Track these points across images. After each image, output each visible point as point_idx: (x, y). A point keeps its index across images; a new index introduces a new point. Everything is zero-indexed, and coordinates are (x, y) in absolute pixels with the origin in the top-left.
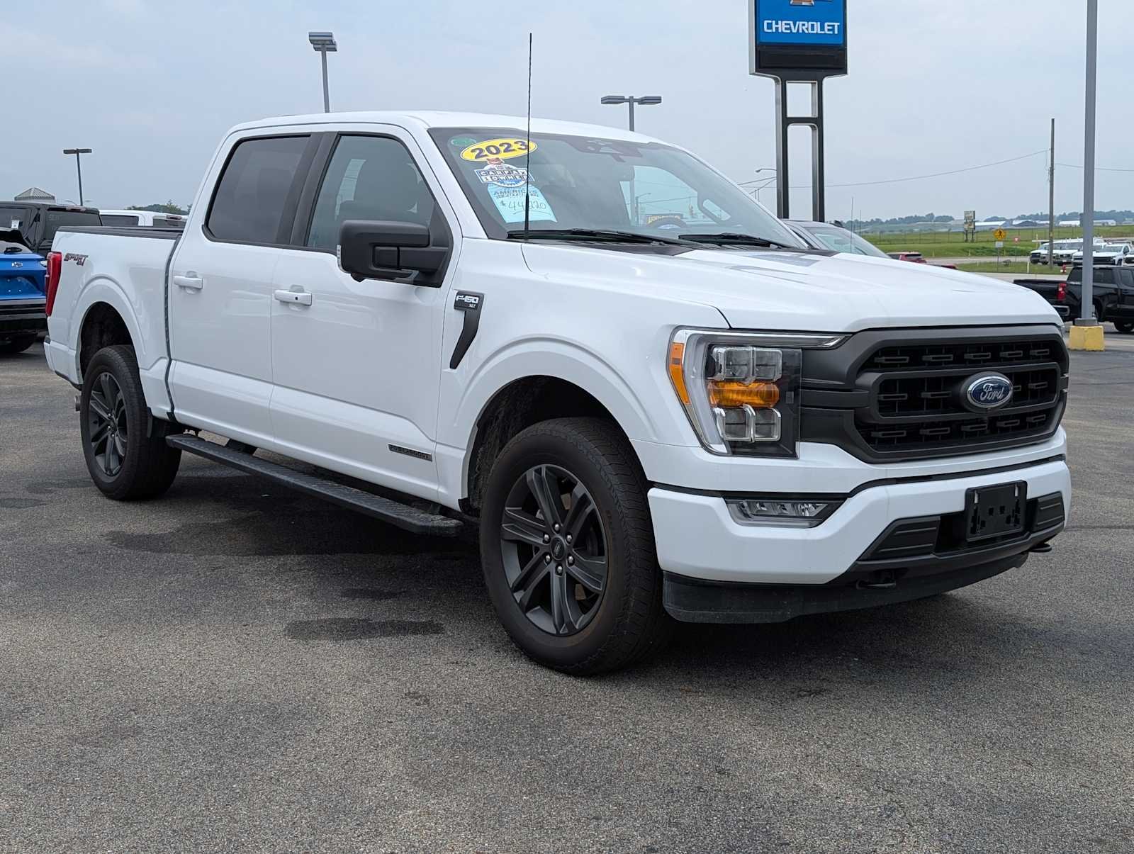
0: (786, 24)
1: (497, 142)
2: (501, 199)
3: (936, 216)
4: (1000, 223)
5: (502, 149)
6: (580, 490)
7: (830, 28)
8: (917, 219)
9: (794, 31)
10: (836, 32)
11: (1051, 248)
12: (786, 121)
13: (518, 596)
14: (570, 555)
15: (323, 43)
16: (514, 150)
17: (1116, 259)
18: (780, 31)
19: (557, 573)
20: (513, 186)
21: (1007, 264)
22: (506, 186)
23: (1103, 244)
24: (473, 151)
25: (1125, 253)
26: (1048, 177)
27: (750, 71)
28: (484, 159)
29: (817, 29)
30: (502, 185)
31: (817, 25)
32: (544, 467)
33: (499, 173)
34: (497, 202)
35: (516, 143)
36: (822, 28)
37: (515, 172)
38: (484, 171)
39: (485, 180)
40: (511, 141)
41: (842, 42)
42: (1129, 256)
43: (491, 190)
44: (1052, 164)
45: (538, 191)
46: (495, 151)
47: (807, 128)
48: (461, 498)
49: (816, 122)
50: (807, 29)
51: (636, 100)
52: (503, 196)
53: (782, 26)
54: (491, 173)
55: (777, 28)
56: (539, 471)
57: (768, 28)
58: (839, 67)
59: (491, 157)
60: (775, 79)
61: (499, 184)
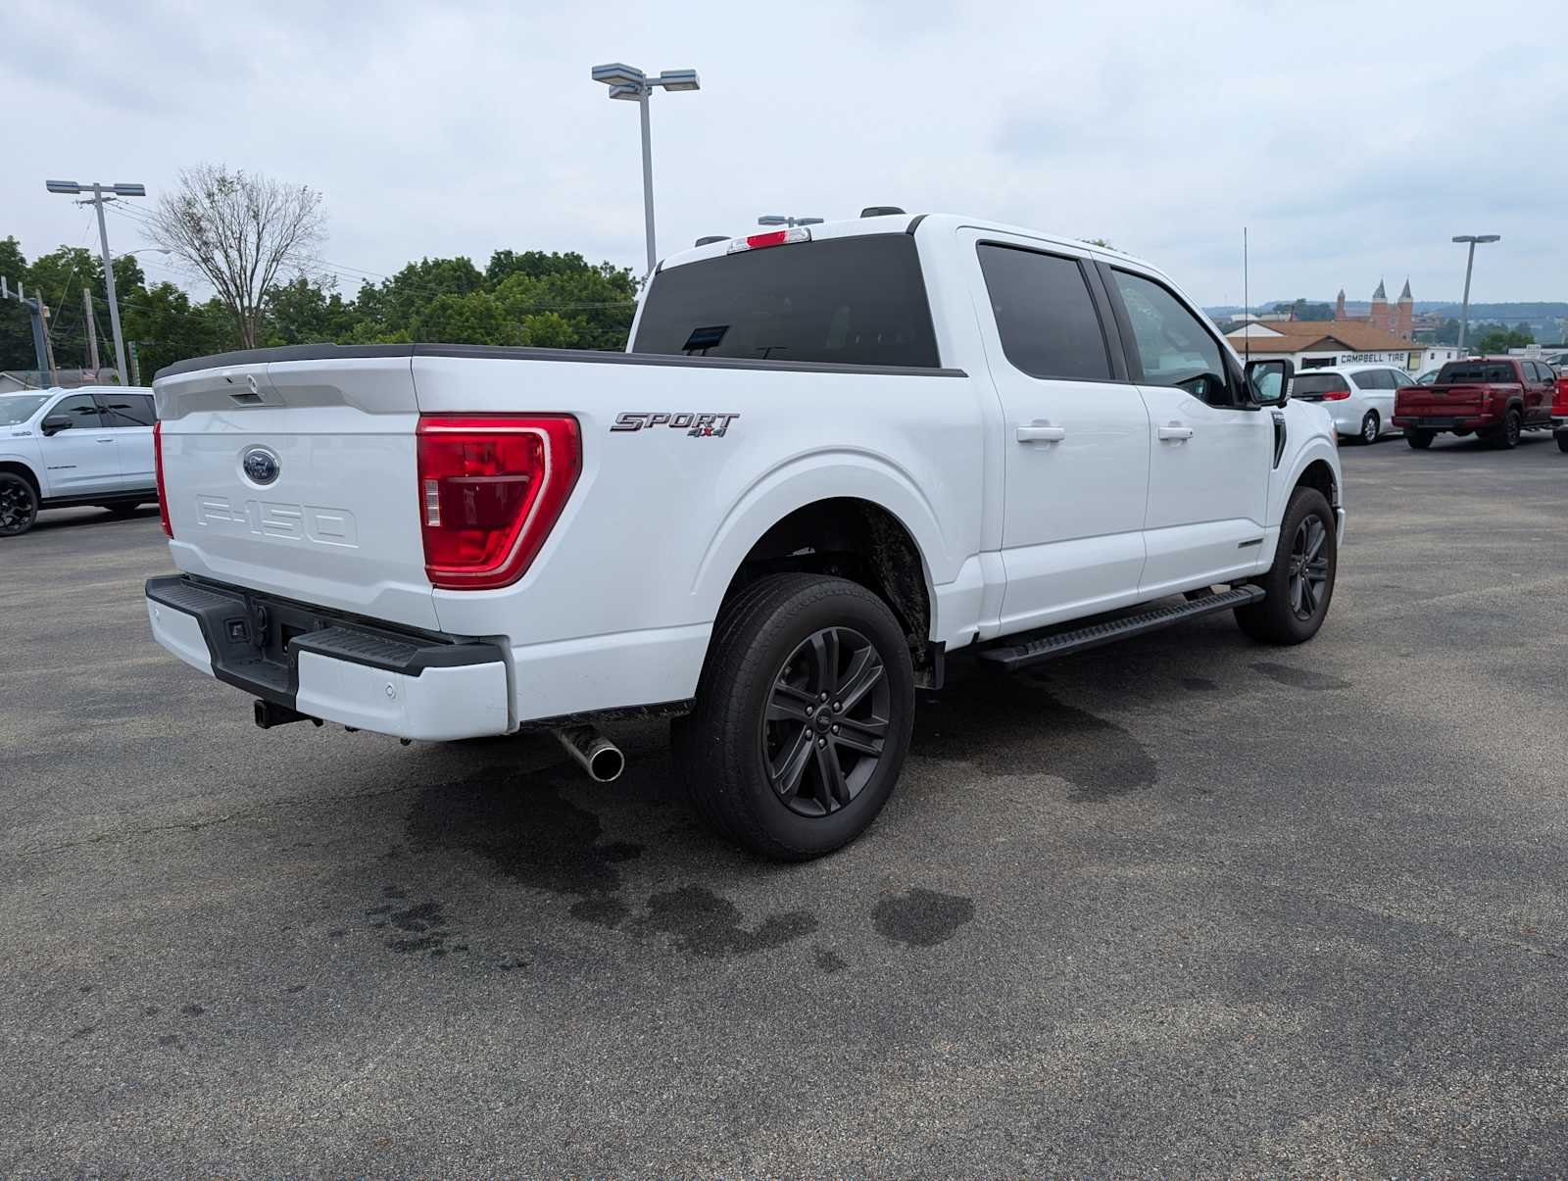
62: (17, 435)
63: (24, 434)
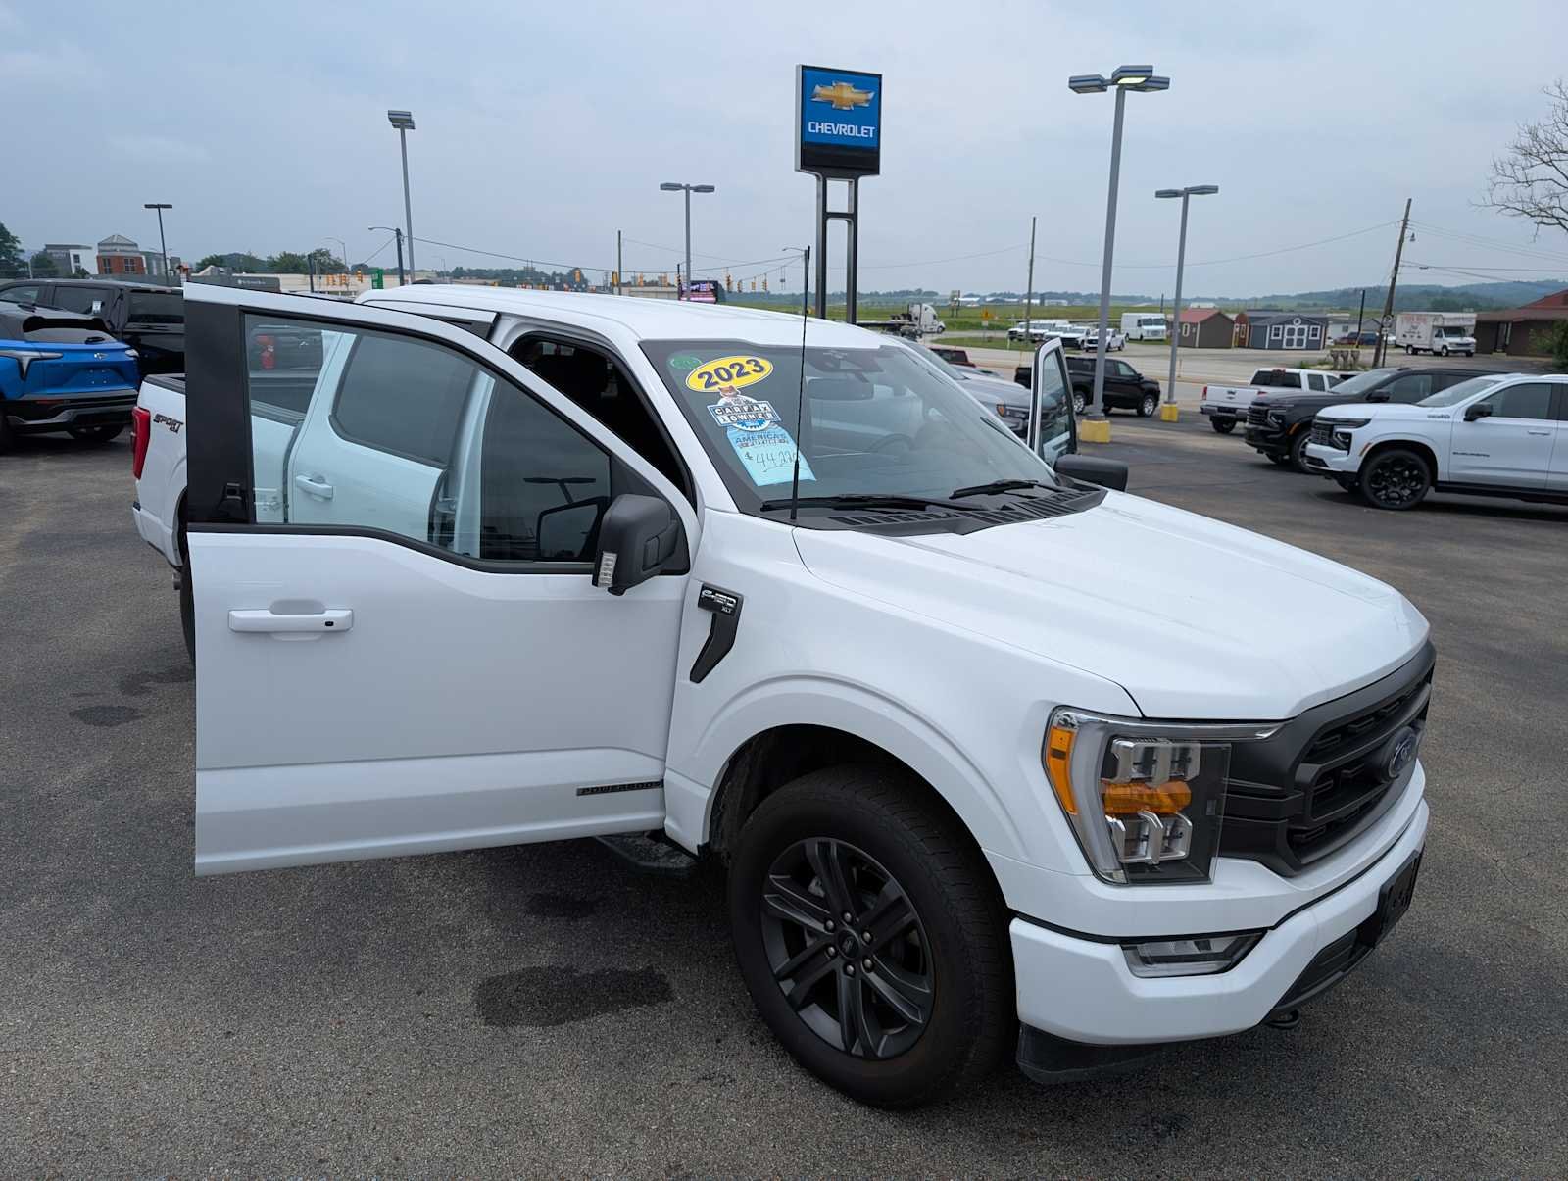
0: (828, 126)
1: (725, 362)
2: (746, 449)
3: (923, 291)
4: (975, 299)
5: (734, 372)
6: (893, 888)
7: (866, 132)
9: (835, 133)
10: (871, 136)
11: (1028, 328)
12: (826, 215)
13: (787, 986)
14: (867, 957)
15: (402, 121)
16: (748, 373)
17: (1080, 340)
18: (823, 132)
19: (846, 972)
20: (757, 429)
21: (990, 339)
22: (749, 429)
23: (1069, 326)
24: (700, 376)
25: (1088, 334)
26: (1028, 267)
27: (795, 168)
28: (715, 389)
29: (855, 133)
30: (744, 428)
32: (834, 843)
33: (737, 409)
34: (741, 452)
35: (748, 362)
36: (860, 132)
37: (755, 408)
38: (719, 407)
39: (722, 421)
40: (742, 360)
41: (876, 146)
42: (1090, 338)
43: (732, 435)
44: (1032, 256)
45: (787, 434)
46: (726, 377)
47: (843, 223)
48: (700, 843)
49: (852, 217)
50: (846, 132)
51: (691, 188)
52: (747, 445)
53: (824, 128)
54: (728, 410)
55: (820, 130)
56: (824, 847)
57: (812, 129)
58: (873, 168)
59: (724, 385)
60: (817, 176)
61: (740, 427)
62: (1433, 417)
63: (1442, 416)
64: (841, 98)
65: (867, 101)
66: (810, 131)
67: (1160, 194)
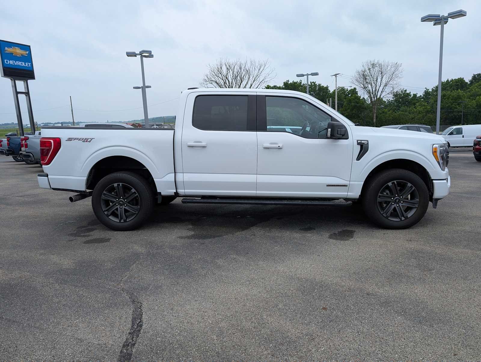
0: (13, 62)
3: (15, 123)
6: (410, 185)
7: (27, 65)
8: (8, 124)
9: (16, 64)
10: (30, 66)
12: (17, 93)
13: (384, 215)
14: (402, 201)
18: (11, 64)
19: (397, 206)
27: (1, 75)
31: (23, 63)
32: (395, 181)
36: (25, 65)
41: (32, 70)
44: (72, 109)
47: (24, 96)
49: (27, 94)
50: (20, 64)
53: (11, 62)
55: (10, 63)
56: (393, 183)
58: (32, 77)
60: (11, 79)
64: (16, 52)
65: (27, 54)
66: (6, 63)
67: (134, 88)
